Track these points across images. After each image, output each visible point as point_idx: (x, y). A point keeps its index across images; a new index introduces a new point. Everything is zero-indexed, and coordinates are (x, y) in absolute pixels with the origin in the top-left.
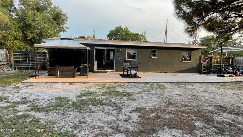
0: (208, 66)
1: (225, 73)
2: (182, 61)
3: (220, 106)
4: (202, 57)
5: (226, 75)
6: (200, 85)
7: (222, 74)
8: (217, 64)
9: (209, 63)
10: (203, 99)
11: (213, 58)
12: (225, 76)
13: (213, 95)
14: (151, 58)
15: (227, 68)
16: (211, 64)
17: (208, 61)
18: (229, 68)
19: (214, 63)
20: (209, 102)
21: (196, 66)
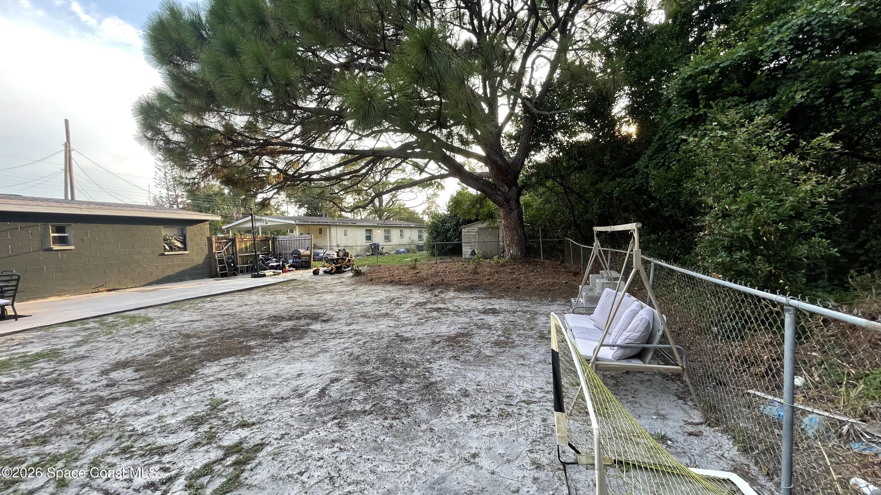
0: (229, 258)
1: (267, 270)
2: (162, 252)
3: (275, 316)
4: (214, 239)
5: (268, 272)
6: (228, 297)
7: (261, 273)
8: (247, 252)
9: (231, 252)
10: (243, 315)
11: (237, 240)
12: (267, 274)
13: (258, 307)
14: (51, 250)
15: (267, 260)
16: (234, 253)
17: (228, 248)
18: (270, 259)
19: (241, 251)
20: (255, 317)
21: (201, 262)
